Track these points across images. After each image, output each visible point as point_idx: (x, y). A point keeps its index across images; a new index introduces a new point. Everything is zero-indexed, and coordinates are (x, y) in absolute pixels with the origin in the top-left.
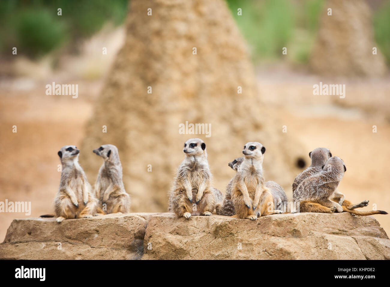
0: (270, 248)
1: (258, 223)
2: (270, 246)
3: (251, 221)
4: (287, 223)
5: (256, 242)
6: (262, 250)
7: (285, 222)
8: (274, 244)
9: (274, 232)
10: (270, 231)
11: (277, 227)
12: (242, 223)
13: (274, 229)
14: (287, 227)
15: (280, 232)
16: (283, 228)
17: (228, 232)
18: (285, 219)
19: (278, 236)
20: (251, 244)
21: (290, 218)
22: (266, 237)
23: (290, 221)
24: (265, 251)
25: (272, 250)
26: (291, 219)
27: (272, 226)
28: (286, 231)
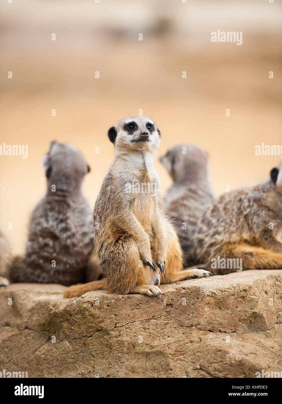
0: (212, 360)
1: (165, 302)
2: (209, 356)
3: (146, 299)
4: (235, 299)
5: (174, 347)
6: (191, 367)
7: (233, 297)
8: (220, 351)
9: (211, 323)
10: (203, 321)
11: (217, 311)
12: (126, 304)
13: (212, 315)
14: (238, 309)
15: (225, 322)
16: (229, 312)
17: (91, 327)
18: (232, 292)
19: (220, 331)
20: (160, 353)
21: (241, 288)
22: (195, 335)
23: (243, 293)
24: (201, 369)
25: (216, 365)
26: (245, 291)
27: (206, 309)
28: (237, 319)
